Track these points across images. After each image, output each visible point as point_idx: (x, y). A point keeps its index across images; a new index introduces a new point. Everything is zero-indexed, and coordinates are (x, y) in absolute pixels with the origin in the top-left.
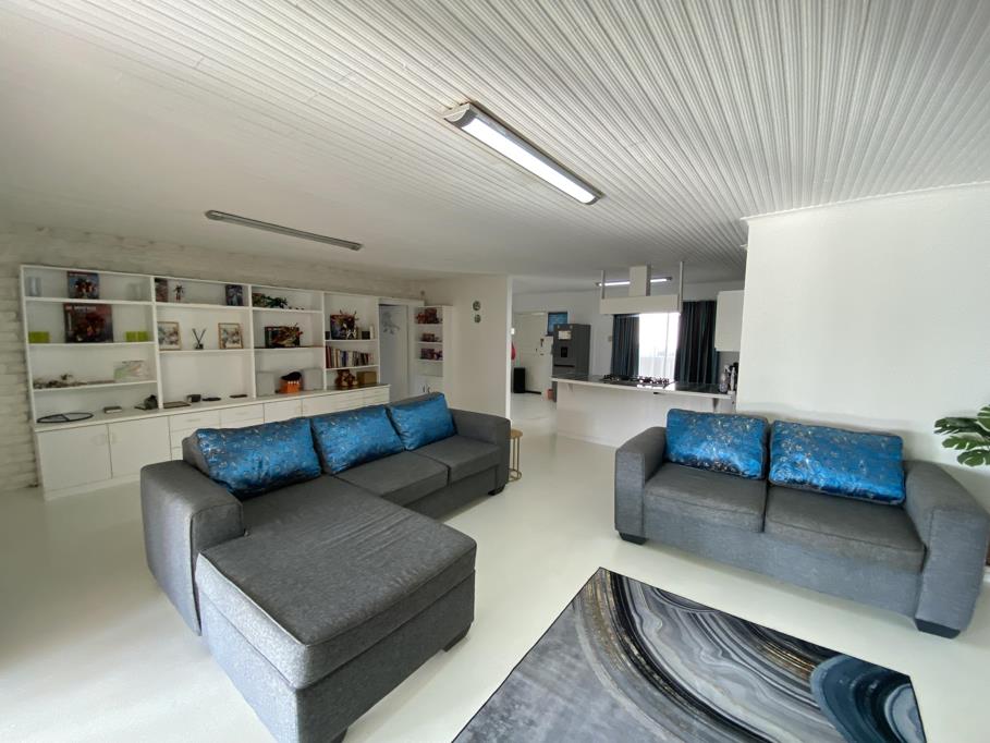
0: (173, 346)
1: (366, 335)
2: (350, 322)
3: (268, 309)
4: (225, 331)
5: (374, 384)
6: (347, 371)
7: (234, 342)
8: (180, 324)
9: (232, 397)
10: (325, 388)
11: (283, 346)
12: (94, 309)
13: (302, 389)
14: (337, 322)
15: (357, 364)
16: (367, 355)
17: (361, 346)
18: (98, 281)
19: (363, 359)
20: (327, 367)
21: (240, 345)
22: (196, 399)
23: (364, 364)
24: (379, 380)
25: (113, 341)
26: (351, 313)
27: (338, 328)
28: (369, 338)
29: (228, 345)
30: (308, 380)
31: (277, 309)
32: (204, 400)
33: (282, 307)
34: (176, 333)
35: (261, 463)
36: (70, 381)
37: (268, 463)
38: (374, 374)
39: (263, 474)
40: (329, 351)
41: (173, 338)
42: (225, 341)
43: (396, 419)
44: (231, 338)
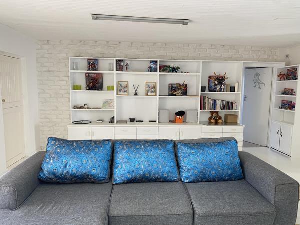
0: (126, 94)
1: (233, 90)
2: (221, 80)
3: (170, 74)
4: (148, 86)
5: (236, 124)
6: (217, 113)
7: (152, 92)
8: (129, 83)
9: (150, 122)
10: (199, 122)
11: (175, 95)
12: (96, 75)
13: (185, 122)
14: (213, 81)
15: (224, 109)
16: (232, 103)
17: (228, 97)
18: (98, 63)
19: (229, 105)
20: (201, 110)
21: (155, 94)
22: (132, 120)
23: (229, 109)
24: (239, 122)
25: (102, 90)
26: (222, 75)
27: (213, 85)
28: (235, 91)
29: (149, 94)
30: (189, 117)
31: (174, 74)
32: (137, 122)
33: (177, 72)
34: (127, 87)
35: (66, 165)
36: (86, 107)
37: (70, 166)
38: (236, 116)
39: (65, 172)
40: (203, 99)
41: (126, 90)
42: (148, 91)
43: (180, 154)
44: (151, 89)
